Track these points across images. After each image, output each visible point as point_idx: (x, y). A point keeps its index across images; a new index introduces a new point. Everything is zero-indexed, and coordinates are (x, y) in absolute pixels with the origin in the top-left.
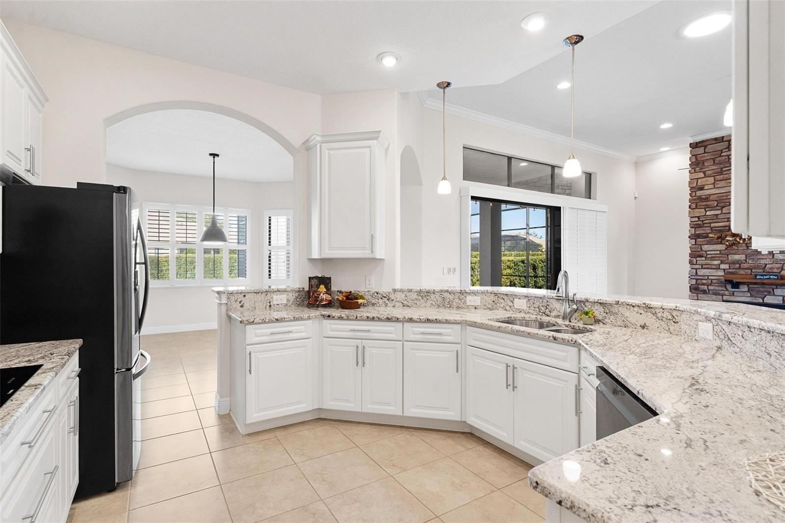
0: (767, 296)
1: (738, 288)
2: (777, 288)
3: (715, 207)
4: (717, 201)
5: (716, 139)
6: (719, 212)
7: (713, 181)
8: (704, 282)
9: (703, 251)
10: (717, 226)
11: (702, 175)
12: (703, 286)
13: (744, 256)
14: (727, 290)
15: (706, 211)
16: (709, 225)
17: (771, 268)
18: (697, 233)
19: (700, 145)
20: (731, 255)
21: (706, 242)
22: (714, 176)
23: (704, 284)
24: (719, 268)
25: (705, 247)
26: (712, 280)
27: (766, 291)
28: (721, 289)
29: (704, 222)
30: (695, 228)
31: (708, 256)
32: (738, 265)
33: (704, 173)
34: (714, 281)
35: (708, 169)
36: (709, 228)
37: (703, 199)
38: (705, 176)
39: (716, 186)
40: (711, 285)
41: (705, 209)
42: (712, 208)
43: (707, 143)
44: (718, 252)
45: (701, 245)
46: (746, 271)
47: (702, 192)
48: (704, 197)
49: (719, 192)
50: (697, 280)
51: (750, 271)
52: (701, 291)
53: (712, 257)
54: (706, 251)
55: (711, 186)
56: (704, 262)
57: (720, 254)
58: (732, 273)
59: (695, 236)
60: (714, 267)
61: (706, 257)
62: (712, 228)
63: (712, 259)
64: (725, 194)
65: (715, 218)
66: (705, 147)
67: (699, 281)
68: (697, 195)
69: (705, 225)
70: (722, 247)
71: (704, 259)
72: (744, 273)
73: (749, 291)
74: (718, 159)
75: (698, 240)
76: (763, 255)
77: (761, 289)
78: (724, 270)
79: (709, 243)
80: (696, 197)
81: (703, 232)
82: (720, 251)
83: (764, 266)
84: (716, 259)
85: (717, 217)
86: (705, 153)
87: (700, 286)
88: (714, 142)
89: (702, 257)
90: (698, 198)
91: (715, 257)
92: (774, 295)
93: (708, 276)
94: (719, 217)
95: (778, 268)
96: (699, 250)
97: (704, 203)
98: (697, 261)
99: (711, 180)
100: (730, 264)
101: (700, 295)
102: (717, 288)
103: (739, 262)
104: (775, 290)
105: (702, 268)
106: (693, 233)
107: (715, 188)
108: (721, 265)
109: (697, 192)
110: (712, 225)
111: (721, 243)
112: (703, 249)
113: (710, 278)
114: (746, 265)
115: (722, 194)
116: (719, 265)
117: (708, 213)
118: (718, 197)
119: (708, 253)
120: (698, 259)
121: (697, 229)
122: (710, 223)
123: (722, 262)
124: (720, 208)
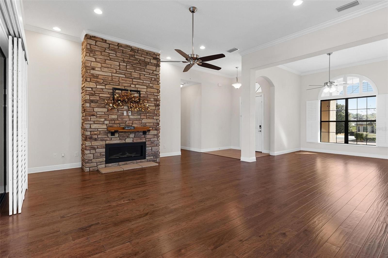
0: (127, 139)
1: (114, 135)
2: (131, 134)
3: (101, 83)
4: (102, 80)
5: (102, 39)
6: (104, 87)
7: (101, 67)
8: (96, 133)
9: (94, 112)
10: (103, 96)
11: (94, 60)
12: (95, 136)
13: (117, 116)
14: (108, 137)
15: (97, 85)
16: (98, 95)
17: (129, 123)
18: (91, 99)
19: (93, 38)
20: (111, 115)
21: (96, 106)
22: (101, 63)
23: (95, 134)
24: (104, 124)
25: (96, 110)
26: (100, 131)
27: (126, 136)
28: (105, 136)
29: (95, 92)
30: (90, 95)
31: (98, 115)
32: (113, 122)
33: (96, 59)
34: (101, 132)
35: (98, 57)
36: (98, 97)
37: (95, 76)
38: (96, 61)
39: (102, 70)
40: (99, 135)
41: (96, 83)
42: (100, 84)
43: (97, 39)
44: (103, 113)
45: (93, 108)
46: (118, 125)
47: (94, 71)
48: (95, 75)
49: (103, 74)
50: (91, 131)
51: (119, 125)
52: (94, 139)
53: (100, 116)
54: (96, 112)
55: (99, 69)
56: (96, 119)
57: (105, 114)
58: (111, 126)
59: (90, 101)
60: (101, 123)
61: (96, 116)
62: (100, 97)
63: (100, 117)
64: (107, 77)
65: (101, 91)
66: (96, 42)
67: (92, 133)
68: (91, 73)
69: (96, 94)
70: (105, 110)
71: (95, 117)
72: (116, 126)
73: (119, 137)
74: (104, 53)
75: (92, 104)
76: (125, 116)
77: (124, 135)
78: (106, 124)
79: (98, 107)
80: (90, 74)
81: (95, 99)
82: (104, 112)
83: (125, 122)
84: (102, 117)
85: (102, 90)
86: (96, 45)
87: (93, 136)
88: (101, 41)
89: (94, 116)
90: (92, 75)
91: (102, 116)
92: (129, 138)
93: (98, 129)
94: (105, 90)
95: (131, 123)
96: (92, 111)
97: (96, 80)
98: (91, 118)
99: (99, 65)
100: (109, 121)
101: (93, 142)
102: (103, 136)
103: (114, 120)
104: (130, 135)
105: (94, 123)
106: (89, 99)
107: (101, 71)
108: (105, 122)
109: (91, 70)
110: (101, 95)
111: (105, 108)
112: (95, 111)
113: (99, 130)
114: (117, 122)
115: (105, 76)
116: (104, 121)
117: (98, 87)
118: (103, 77)
119: (98, 113)
120: (91, 117)
121: (91, 96)
122: (99, 94)
123: (105, 120)
124: (104, 85)
